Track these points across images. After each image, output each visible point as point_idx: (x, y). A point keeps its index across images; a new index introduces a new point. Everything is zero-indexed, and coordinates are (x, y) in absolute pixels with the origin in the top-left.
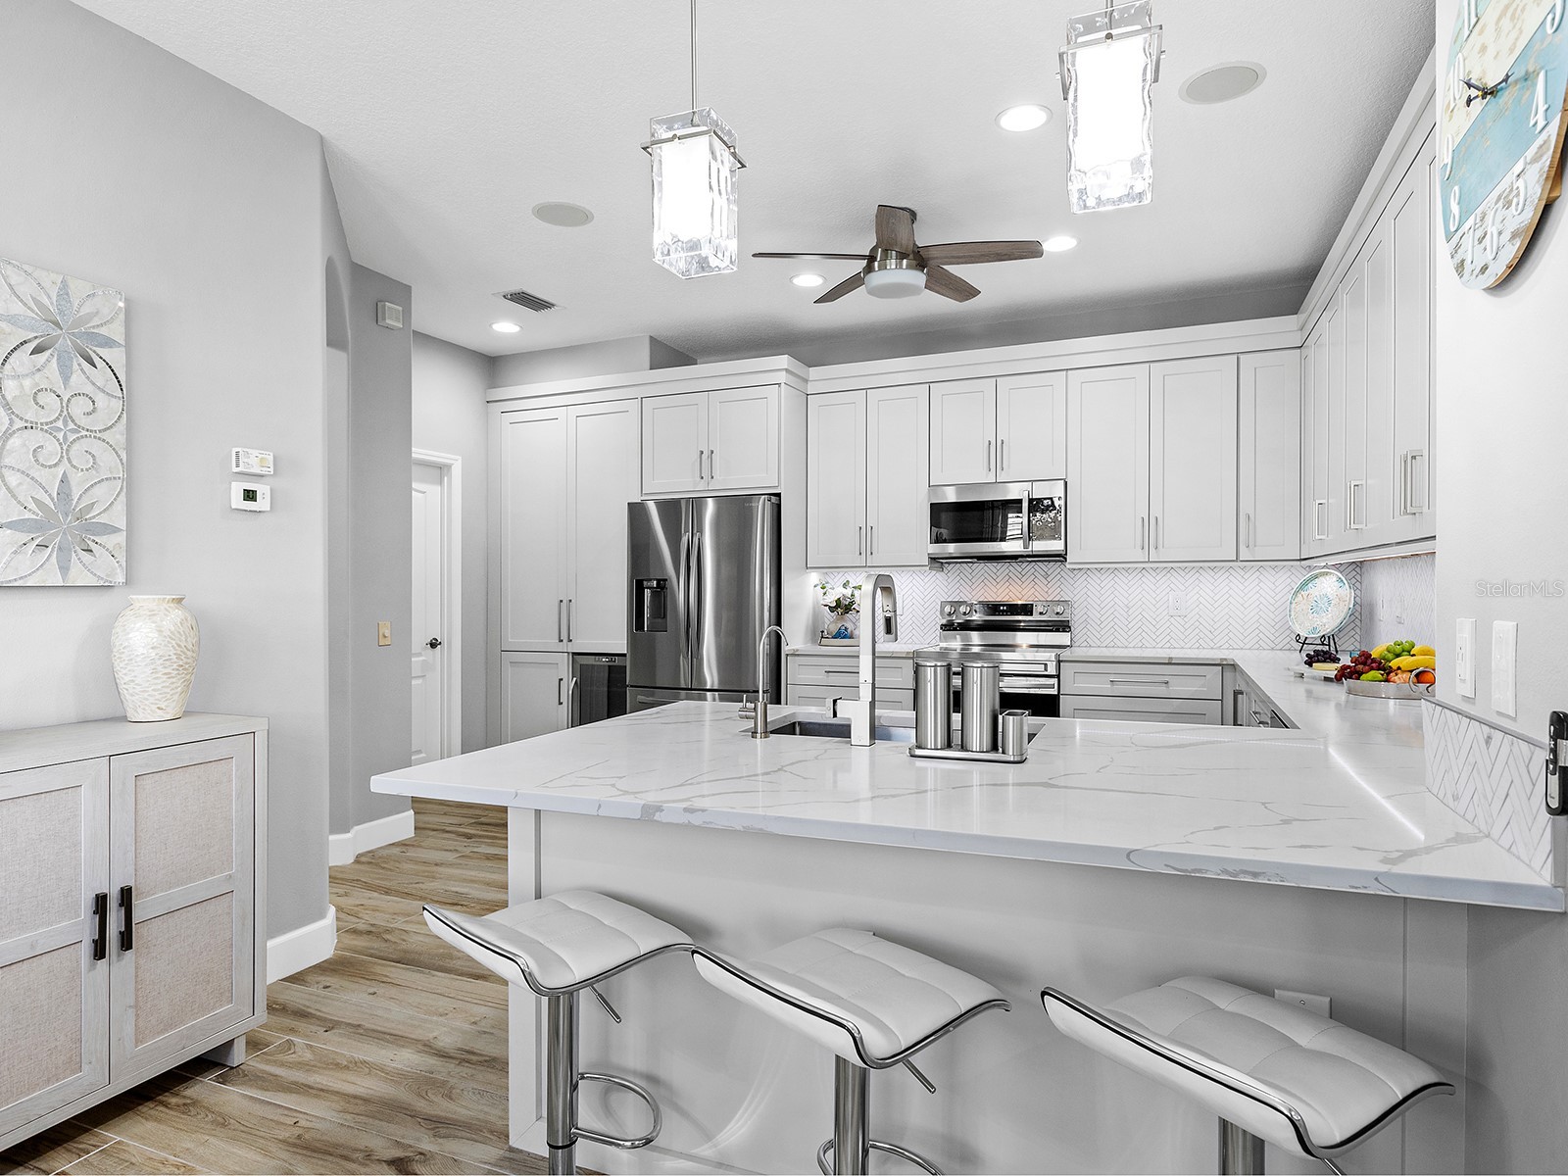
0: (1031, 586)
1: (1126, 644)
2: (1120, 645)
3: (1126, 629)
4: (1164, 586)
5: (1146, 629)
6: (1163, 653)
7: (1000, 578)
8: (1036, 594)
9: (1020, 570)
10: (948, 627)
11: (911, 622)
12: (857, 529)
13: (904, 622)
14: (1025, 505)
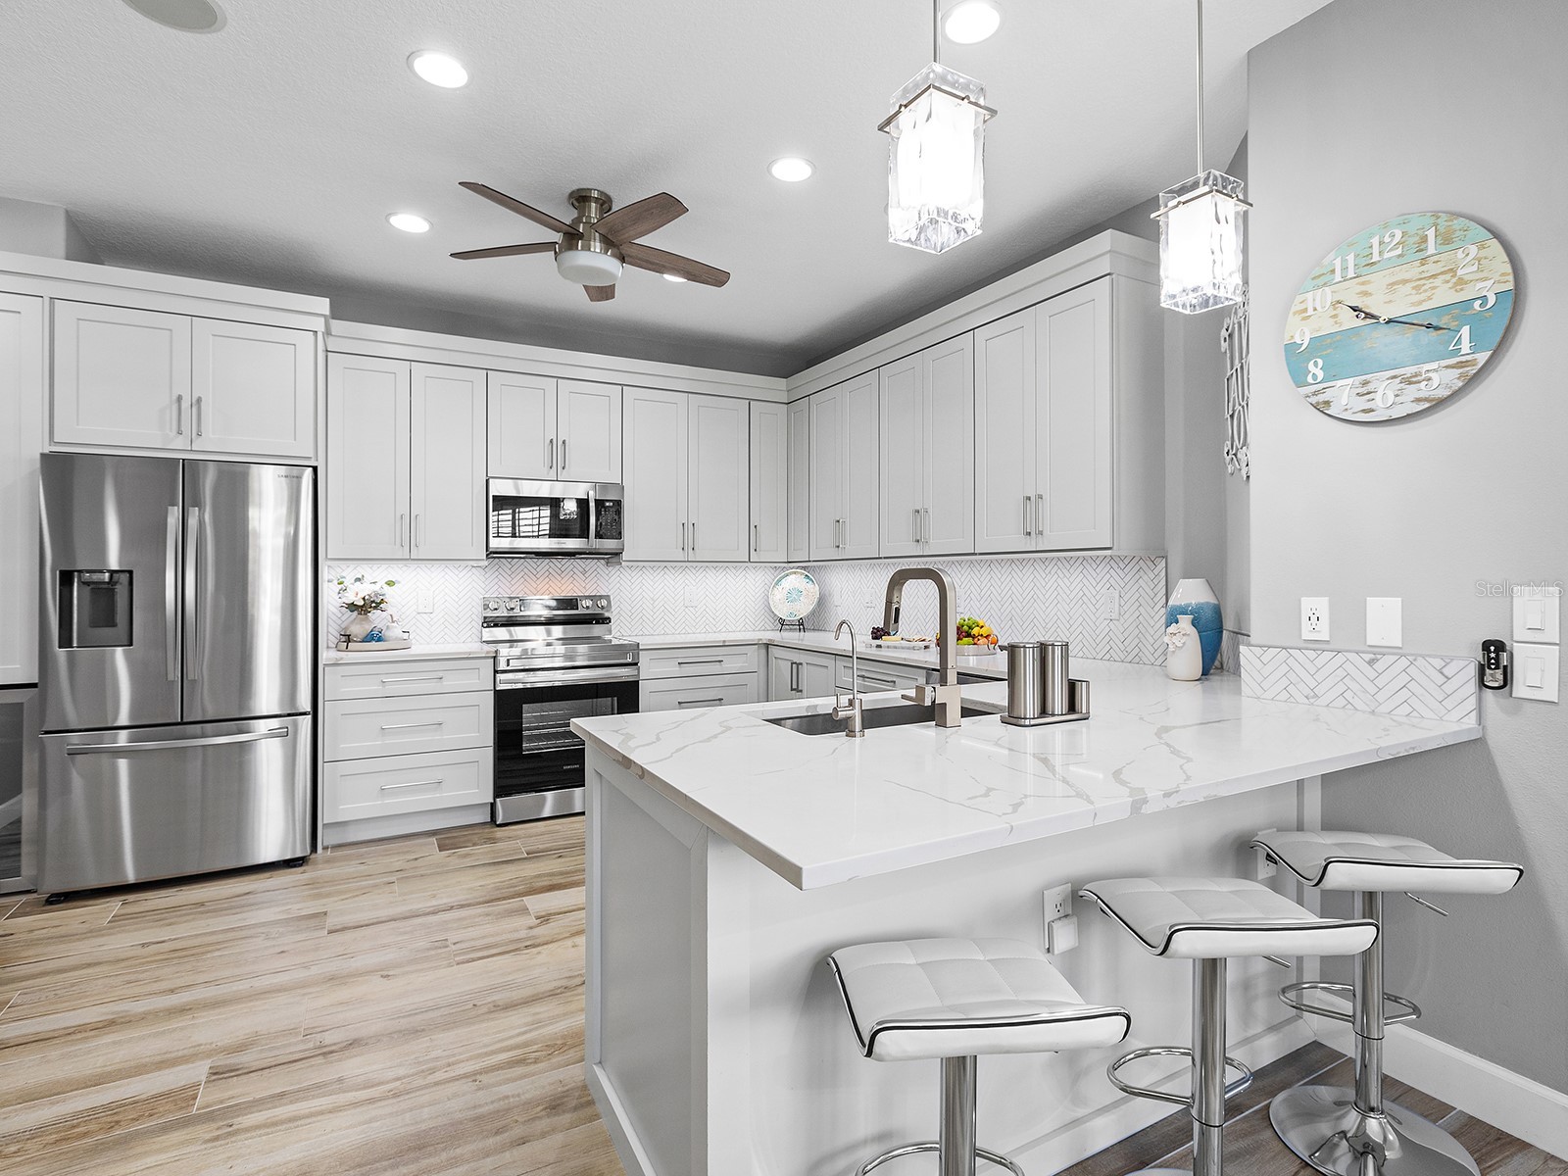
0: (570, 581)
1: (652, 632)
3: (652, 619)
4: (681, 582)
5: (668, 619)
6: (720, 637)
7: (540, 573)
10: (491, 623)
11: (443, 620)
12: (398, 516)
13: (435, 620)
14: (592, 505)
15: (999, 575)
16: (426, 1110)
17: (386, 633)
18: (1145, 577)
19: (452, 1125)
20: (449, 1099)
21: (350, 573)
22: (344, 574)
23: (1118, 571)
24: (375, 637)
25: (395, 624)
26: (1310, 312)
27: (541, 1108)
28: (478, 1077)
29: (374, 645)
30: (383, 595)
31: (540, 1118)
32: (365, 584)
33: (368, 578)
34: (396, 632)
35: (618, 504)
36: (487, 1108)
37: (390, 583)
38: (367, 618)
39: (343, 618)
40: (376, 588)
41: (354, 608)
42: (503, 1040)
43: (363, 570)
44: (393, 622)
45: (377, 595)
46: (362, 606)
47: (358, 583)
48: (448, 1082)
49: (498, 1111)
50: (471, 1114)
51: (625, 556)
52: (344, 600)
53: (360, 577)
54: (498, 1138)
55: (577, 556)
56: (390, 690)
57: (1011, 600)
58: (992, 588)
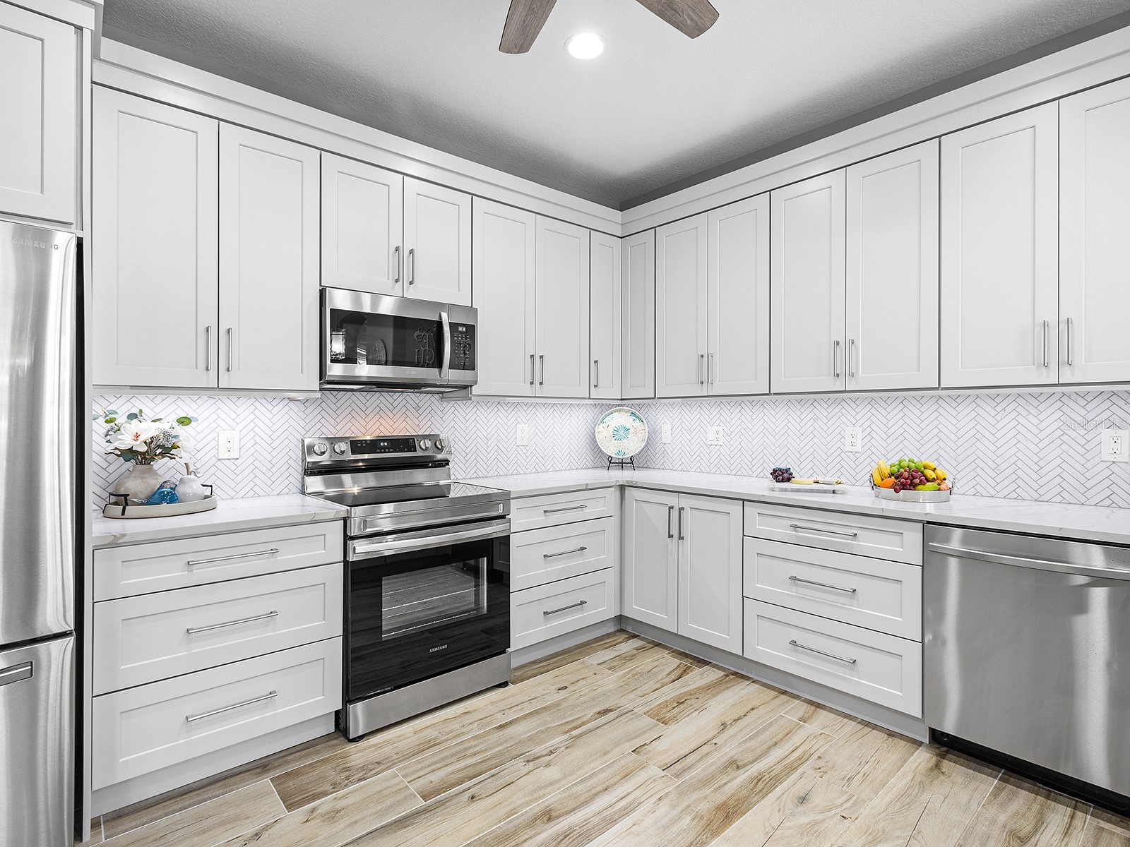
0: (403, 418)
1: (486, 473)
2: (481, 475)
4: (513, 420)
5: (500, 460)
8: (408, 427)
9: (391, 401)
10: (314, 470)
11: (252, 467)
12: (202, 330)
13: (241, 468)
14: (447, 329)
15: (918, 413)
17: (180, 490)
21: (122, 408)
22: (112, 408)
24: (165, 496)
25: (192, 476)
29: (164, 508)
30: (174, 437)
32: (144, 423)
33: (148, 413)
34: (193, 487)
35: (471, 330)
37: (184, 421)
38: (151, 470)
39: (111, 469)
40: (165, 426)
41: (130, 456)
43: (142, 403)
44: (189, 473)
45: (167, 436)
46: (143, 454)
47: (135, 422)
51: (475, 390)
52: (116, 444)
53: (136, 411)
55: (423, 389)
56: (200, 574)
57: (936, 439)
58: (905, 426)
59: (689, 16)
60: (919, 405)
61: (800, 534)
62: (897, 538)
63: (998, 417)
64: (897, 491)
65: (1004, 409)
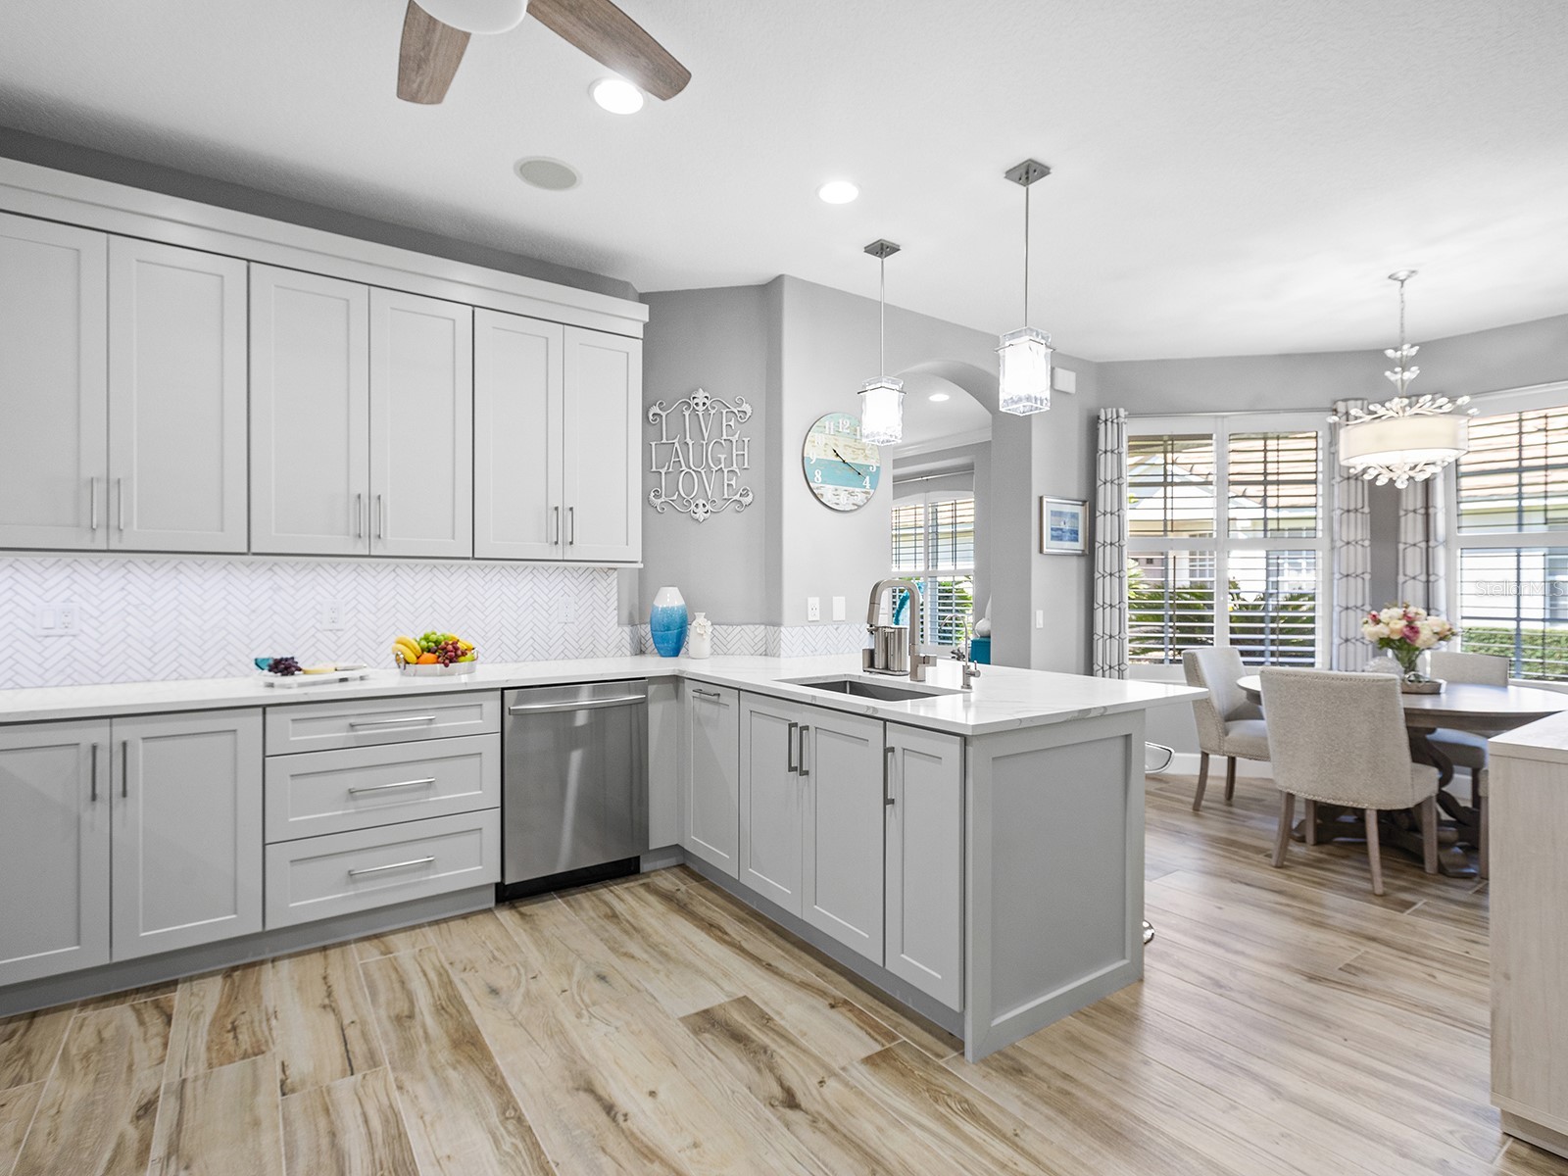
15: (412, 583)
16: (1076, 1153)
18: (599, 586)
19: (1080, 1126)
20: (1052, 1143)
23: (573, 580)
26: (816, 444)
27: (1026, 1079)
28: (1010, 1134)
31: (1036, 1075)
36: (1046, 1111)
42: (942, 1140)
48: (1030, 1155)
49: (1046, 1103)
50: (1060, 1119)
54: (1074, 1091)
57: (431, 610)
58: (398, 597)
59: (421, 83)
60: (412, 574)
61: (360, 733)
62: (476, 710)
63: (486, 587)
64: (446, 666)
65: (491, 580)
